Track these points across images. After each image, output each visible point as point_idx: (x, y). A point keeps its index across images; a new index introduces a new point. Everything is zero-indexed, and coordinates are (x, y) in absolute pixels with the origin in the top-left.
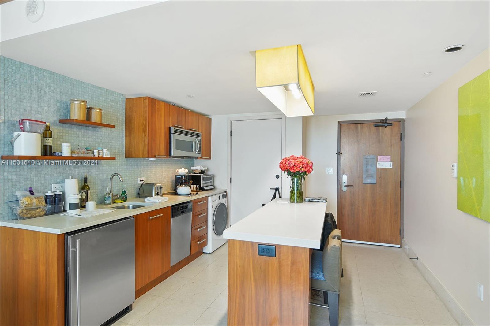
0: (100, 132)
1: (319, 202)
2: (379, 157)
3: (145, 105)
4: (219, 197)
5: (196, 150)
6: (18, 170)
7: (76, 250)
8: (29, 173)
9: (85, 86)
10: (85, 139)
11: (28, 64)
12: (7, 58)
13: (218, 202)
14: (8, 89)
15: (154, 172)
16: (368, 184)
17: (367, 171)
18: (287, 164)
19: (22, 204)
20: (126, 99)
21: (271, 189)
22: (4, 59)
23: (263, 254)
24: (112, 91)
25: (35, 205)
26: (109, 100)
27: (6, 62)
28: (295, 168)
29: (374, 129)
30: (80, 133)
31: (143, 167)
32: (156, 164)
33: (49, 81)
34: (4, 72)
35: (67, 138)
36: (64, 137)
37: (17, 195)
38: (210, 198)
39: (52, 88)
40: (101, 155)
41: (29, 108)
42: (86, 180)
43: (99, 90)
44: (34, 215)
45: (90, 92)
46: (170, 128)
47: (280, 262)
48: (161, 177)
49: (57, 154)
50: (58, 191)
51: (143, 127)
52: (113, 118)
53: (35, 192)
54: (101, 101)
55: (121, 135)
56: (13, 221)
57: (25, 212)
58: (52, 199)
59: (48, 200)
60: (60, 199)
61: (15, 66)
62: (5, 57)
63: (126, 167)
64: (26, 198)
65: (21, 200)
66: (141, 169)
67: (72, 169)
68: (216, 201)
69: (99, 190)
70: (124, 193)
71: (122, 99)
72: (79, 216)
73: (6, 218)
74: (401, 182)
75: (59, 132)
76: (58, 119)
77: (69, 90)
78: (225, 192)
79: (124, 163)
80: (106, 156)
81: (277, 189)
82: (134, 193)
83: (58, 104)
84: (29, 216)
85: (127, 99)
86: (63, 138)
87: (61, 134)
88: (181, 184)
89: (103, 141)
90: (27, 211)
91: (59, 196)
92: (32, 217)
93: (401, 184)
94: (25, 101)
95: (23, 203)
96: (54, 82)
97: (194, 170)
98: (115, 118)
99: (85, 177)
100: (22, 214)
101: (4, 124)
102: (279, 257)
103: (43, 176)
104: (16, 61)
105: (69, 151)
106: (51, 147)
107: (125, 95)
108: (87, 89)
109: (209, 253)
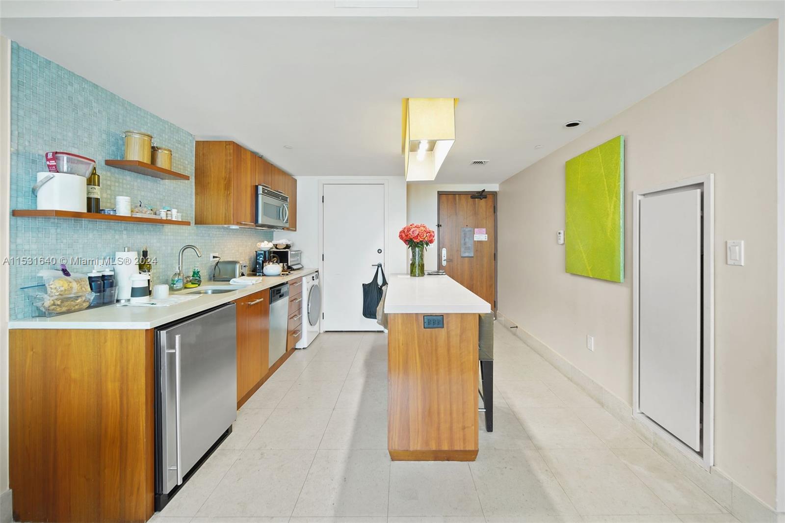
0: (163, 185)
1: (439, 274)
2: (475, 229)
3: (229, 152)
4: (313, 277)
5: (284, 217)
6: (40, 235)
7: (176, 350)
8: (59, 241)
9: (142, 114)
10: (143, 193)
11: (58, 65)
12: (23, 48)
13: (312, 283)
14: (25, 99)
15: (229, 246)
16: (466, 258)
17: (465, 244)
18: (411, 232)
19: (53, 291)
20: (196, 141)
21: (373, 265)
22: (18, 48)
23: (430, 326)
24: (178, 128)
25: (76, 291)
26: (174, 140)
27: (21, 54)
28: (419, 238)
29: (470, 200)
30: (136, 184)
31: (216, 238)
32: (231, 236)
33: (91, 98)
34: (18, 69)
35: (117, 189)
36: (112, 188)
37: (42, 277)
38: (304, 278)
39: (95, 110)
40: (169, 218)
41: (59, 136)
42: (145, 254)
43: (161, 123)
44: (73, 309)
45: (149, 125)
46: (256, 187)
47: (448, 333)
48: (237, 253)
49: (106, 212)
50: (107, 270)
51: (225, 183)
52: (179, 166)
53: (72, 272)
54: (164, 139)
55: (189, 192)
56: (34, 319)
57: (59, 303)
58: (99, 282)
59: (93, 284)
60: (111, 282)
61: (37, 64)
62: (21, 45)
63: (195, 237)
64: (59, 280)
65: (51, 285)
66: (214, 241)
67: (125, 237)
68: (311, 282)
69: (161, 270)
70: (196, 273)
71: (190, 140)
72: (153, 305)
73: (20, 316)
74: (495, 254)
75: (106, 179)
76: (104, 159)
77: (120, 116)
78: (316, 272)
79: (193, 231)
80: (175, 220)
81: (380, 266)
82: (206, 274)
83: (104, 136)
84: (64, 309)
85: (198, 143)
86: (110, 189)
87: (109, 183)
88: (270, 261)
89: (166, 198)
90: (62, 302)
91: (110, 278)
92: (69, 312)
93: (495, 256)
94: (53, 123)
95: (56, 288)
96: (98, 100)
97: (277, 245)
98: (182, 167)
99: (144, 250)
100: (54, 307)
101: (18, 156)
102: (448, 327)
103: (81, 246)
104: (38, 55)
105: (129, 208)
106: (97, 200)
107: (194, 136)
108: (146, 119)
109: (303, 348)
